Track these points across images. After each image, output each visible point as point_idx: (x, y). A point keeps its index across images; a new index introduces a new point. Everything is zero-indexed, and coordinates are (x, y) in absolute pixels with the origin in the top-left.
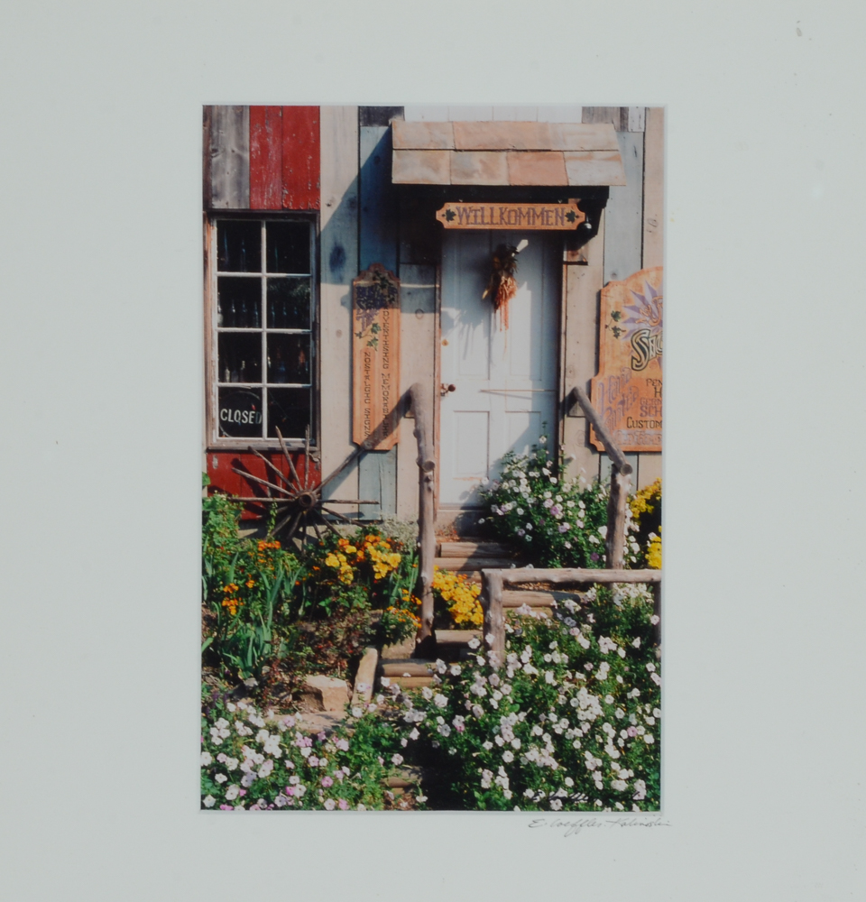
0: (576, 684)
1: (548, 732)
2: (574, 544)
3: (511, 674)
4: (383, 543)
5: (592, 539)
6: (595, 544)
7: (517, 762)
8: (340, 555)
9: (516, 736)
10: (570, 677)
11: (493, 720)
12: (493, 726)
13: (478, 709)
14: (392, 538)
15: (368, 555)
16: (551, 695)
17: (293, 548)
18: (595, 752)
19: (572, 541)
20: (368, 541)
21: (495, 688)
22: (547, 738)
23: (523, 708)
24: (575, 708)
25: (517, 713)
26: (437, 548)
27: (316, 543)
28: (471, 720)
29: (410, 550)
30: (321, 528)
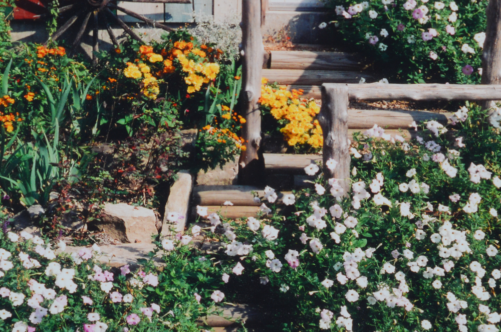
0: (438, 217)
1: (402, 270)
2: (443, 55)
3: (357, 205)
4: (196, 51)
5: (466, 48)
6: (469, 54)
7: (363, 302)
8: (142, 65)
9: (362, 274)
10: (431, 209)
11: (335, 255)
12: (334, 262)
13: (317, 244)
14: (207, 44)
15: (177, 65)
16: (407, 230)
17: (81, 56)
18: (459, 293)
19: (438, 50)
20: (177, 48)
21: (337, 220)
22: (400, 276)
23: (371, 244)
24: (436, 245)
25: (364, 249)
26: (265, 57)
27: (112, 50)
28: (306, 255)
29: (231, 59)
30: (117, 32)
